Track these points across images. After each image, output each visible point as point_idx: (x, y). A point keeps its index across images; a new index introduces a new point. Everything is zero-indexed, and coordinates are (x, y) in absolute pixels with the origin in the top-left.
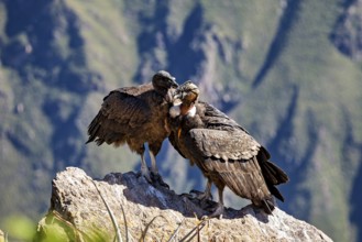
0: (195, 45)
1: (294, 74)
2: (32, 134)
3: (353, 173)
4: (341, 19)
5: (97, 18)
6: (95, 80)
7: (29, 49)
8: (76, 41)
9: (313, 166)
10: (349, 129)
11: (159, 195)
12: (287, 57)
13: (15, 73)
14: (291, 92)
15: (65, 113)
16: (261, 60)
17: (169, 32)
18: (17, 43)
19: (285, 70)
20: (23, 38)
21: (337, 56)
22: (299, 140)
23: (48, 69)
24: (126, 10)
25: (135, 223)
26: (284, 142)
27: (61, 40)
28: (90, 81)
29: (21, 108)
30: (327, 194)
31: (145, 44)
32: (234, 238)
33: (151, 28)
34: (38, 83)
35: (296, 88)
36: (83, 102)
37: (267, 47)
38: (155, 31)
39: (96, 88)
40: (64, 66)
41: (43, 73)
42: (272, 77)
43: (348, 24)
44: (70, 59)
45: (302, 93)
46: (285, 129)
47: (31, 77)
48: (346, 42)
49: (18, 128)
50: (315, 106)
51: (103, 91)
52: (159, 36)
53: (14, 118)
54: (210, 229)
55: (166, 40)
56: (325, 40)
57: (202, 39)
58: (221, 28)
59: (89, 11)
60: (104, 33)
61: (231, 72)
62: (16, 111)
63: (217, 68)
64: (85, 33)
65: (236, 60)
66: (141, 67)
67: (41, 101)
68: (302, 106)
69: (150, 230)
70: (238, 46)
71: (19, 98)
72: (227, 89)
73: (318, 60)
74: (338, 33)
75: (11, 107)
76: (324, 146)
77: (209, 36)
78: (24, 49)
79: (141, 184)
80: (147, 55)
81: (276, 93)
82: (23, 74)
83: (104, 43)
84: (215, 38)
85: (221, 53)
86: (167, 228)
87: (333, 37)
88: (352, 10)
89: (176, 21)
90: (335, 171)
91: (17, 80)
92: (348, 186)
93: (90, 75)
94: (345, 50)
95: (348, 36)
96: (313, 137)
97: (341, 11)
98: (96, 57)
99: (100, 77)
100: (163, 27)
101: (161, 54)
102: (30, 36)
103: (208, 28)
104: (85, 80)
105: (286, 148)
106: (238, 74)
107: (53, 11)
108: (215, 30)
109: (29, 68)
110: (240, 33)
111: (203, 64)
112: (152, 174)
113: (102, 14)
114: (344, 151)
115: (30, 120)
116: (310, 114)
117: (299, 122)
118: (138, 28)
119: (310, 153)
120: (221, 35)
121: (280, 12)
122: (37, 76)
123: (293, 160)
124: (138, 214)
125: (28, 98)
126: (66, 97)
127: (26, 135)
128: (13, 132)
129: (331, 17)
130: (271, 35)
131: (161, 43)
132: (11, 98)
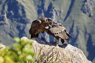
0: (50, 12)
1: (73, 18)
2: (14, 33)
3: (87, 40)
4: (83, 5)
5: (28, 7)
6: (28, 21)
7: (13, 14)
8: (24, 12)
9: (78, 38)
10: (86, 30)
11: (44, 42)
12: (71, 14)
13: (10, 20)
14: (73, 22)
15: (22, 28)
16: (66, 15)
17: (45, 9)
18: (10, 13)
19: (71, 17)
20: (12, 12)
21: (83, 14)
22: (75, 33)
23: (17, 18)
24: (35, 5)
25: (39, 49)
26: (71, 33)
27: (20, 12)
28: (27, 21)
29: (12, 27)
30: (81, 45)
31: (39, 12)
32: (61, 51)
33: (40, 9)
34: (15, 22)
35: (74, 21)
36: (26, 26)
37: (67, 12)
38: (42, 9)
39: (28, 23)
40: (21, 18)
41: (16, 19)
42: (68, 19)
43: (85, 6)
44: (22, 16)
45: (75, 22)
46: (71, 30)
47: (14, 20)
48: (85, 10)
49: (11, 32)
50: (78, 25)
51: (30, 23)
52: (42, 10)
53: (10, 30)
54: (55, 50)
55: (44, 11)
56: (80, 10)
57: (52, 11)
58: (56, 8)
59: (26, 5)
60: (30, 10)
61: (59, 18)
62: (10, 28)
63: (56, 17)
64: (26, 10)
65: (60, 15)
66: (38, 17)
67: (16, 26)
68: (75, 25)
69: (42, 50)
70: (60, 12)
71: (11, 25)
72: (58, 22)
73: (78, 15)
74: (83, 8)
75: (9, 27)
76: (80, 34)
77: (54, 10)
78: (12, 14)
79: (40, 40)
80: (40, 15)
81: (69, 22)
82: (12, 20)
83: (30, 12)
84: (55, 10)
85: (57, 14)
86: (45, 50)
87: (82, 9)
88: (86, 3)
89: (46, 7)
90: (83, 40)
91: (11, 21)
92: (86, 43)
93: (27, 20)
94: (84, 12)
95: (85, 9)
96: (78, 32)
97: (83, 3)
98: (28, 15)
99: (29, 20)
100: (43, 8)
101: (43, 14)
102: (13, 11)
103: (53, 8)
104: (26, 21)
105: (72, 35)
106: (60, 18)
107: (18, 5)
108: (55, 8)
109: (13, 18)
110: (61, 9)
111: (53, 16)
112: (42, 38)
113: (29, 6)
114: (85, 35)
115: (14, 30)
116: (77, 27)
117: (74, 29)
118: (38, 9)
119: (77, 36)
120: (56, 10)
121: (70, 4)
122: (15, 20)
123: (74, 37)
124: (39, 47)
125: (13, 25)
126: (22, 25)
127: (13, 34)
128: (10, 33)
129: (81, 5)
130: (68, 9)
131: (43, 12)
132: (9, 25)
